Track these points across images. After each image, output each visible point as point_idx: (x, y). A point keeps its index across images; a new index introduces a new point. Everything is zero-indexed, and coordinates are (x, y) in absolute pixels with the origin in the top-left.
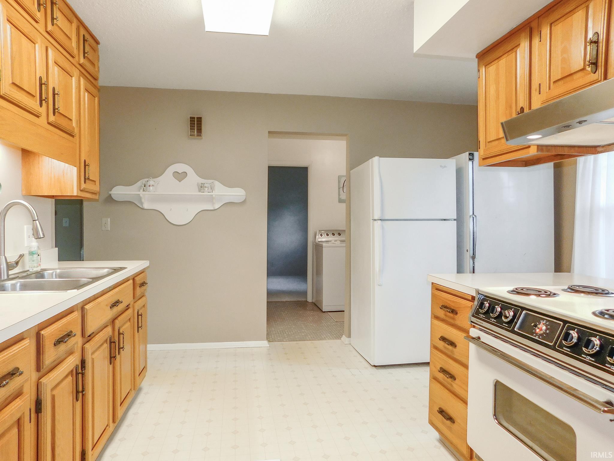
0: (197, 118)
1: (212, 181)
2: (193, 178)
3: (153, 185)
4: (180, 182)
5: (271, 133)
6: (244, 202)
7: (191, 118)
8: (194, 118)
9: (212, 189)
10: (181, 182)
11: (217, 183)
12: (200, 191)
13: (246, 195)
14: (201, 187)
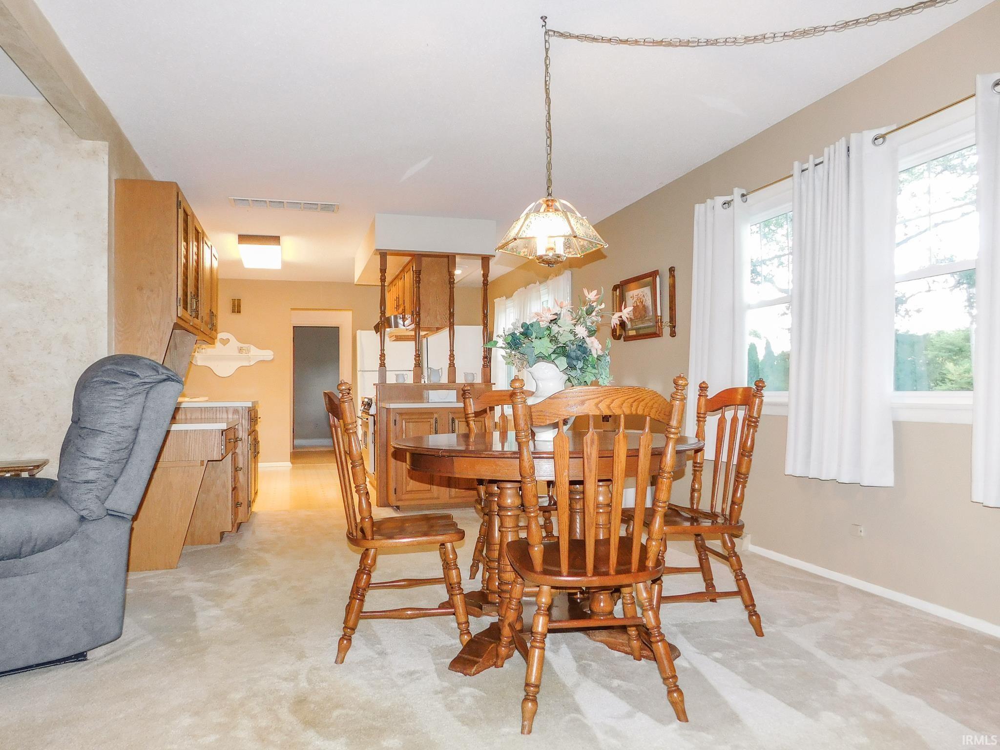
0: (238, 300)
1: (249, 345)
2: (234, 343)
3: (205, 349)
4: (224, 345)
5: (292, 309)
6: (272, 360)
7: (232, 300)
8: (235, 300)
9: (249, 351)
10: (226, 346)
11: (252, 347)
12: (239, 353)
13: (274, 355)
14: (240, 350)
